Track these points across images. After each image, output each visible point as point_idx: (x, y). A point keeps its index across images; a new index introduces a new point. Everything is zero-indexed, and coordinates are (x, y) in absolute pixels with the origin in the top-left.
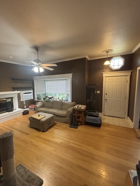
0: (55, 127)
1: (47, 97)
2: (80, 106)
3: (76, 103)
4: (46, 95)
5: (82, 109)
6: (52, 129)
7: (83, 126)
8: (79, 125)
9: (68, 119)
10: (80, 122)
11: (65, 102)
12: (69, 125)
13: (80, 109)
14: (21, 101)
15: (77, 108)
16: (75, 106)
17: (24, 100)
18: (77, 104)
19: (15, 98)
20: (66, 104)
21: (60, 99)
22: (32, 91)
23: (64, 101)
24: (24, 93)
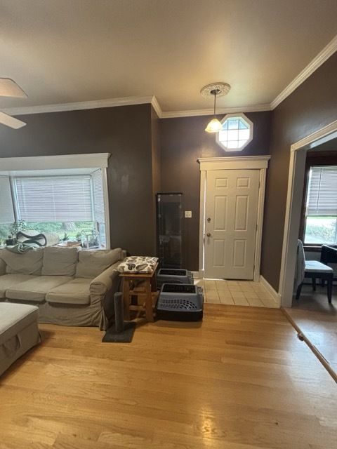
1: (20, 235)
2: (138, 261)
3: (124, 251)
4: (20, 229)
5: (145, 273)
7: (150, 327)
9: (97, 310)
11: (89, 249)
12: (102, 330)
13: (137, 273)
15: (126, 269)
16: (121, 261)
18: (128, 255)
20: (89, 256)
21: (72, 238)
23: (85, 246)
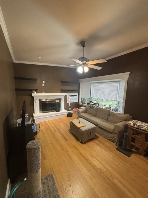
0: (96, 141)
1: (91, 102)
2: (139, 123)
3: (131, 117)
4: (91, 100)
5: (142, 130)
6: (92, 142)
8: (132, 152)
9: (115, 136)
10: (135, 148)
11: (114, 112)
12: (116, 145)
13: (138, 128)
14: (67, 103)
15: (132, 124)
16: (129, 120)
17: (70, 102)
18: (133, 119)
19: (62, 100)
20: (114, 115)
21: (108, 106)
22: (77, 94)
23: (112, 110)
24: (70, 96)
